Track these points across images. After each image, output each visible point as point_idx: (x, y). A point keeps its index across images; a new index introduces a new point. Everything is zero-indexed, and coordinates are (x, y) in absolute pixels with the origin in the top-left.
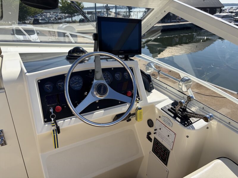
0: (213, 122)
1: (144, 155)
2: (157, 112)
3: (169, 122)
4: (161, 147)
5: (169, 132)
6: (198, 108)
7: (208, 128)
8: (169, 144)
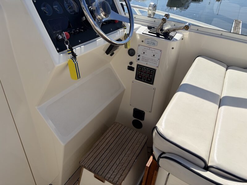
0: (185, 34)
1: (125, 88)
2: (138, 37)
3: (153, 42)
4: (146, 70)
5: (154, 52)
6: (170, 26)
7: (182, 39)
8: (155, 62)
